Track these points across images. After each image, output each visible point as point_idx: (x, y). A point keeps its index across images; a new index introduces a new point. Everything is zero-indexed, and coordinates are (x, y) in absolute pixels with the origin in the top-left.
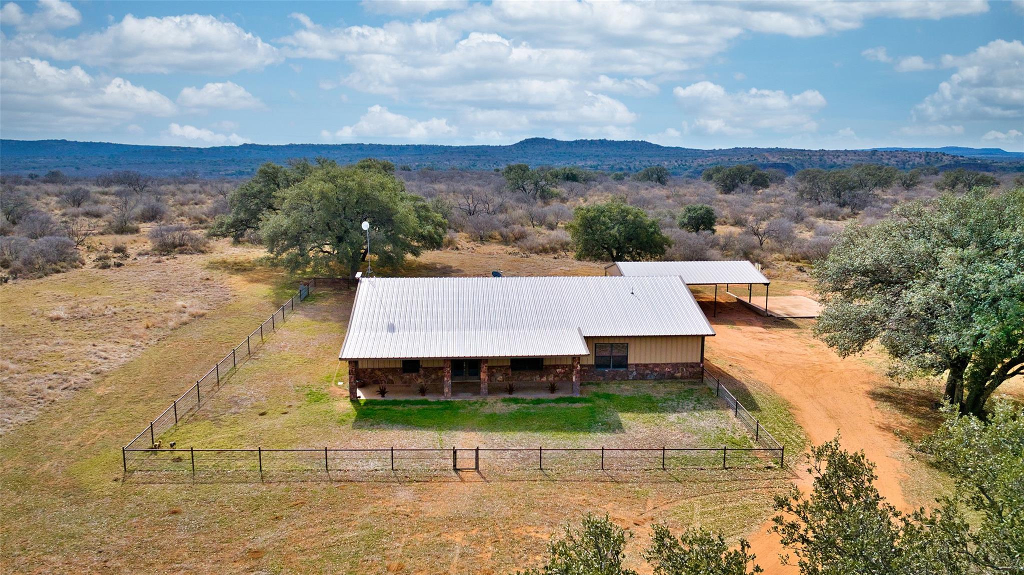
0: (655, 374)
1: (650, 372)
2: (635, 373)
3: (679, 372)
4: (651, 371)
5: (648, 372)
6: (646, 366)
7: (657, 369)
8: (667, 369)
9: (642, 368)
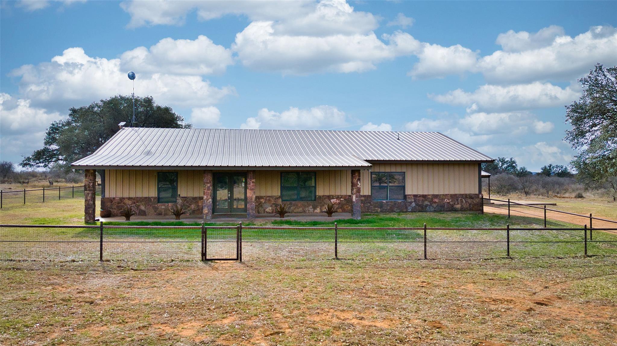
0: (435, 205)
2: (413, 204)
3: (458, 204)
4: (430, 202)
5: (427, 203)
6: (424, 196)
7: (437, 200)
8: (446, 200)
9: (421, 198)
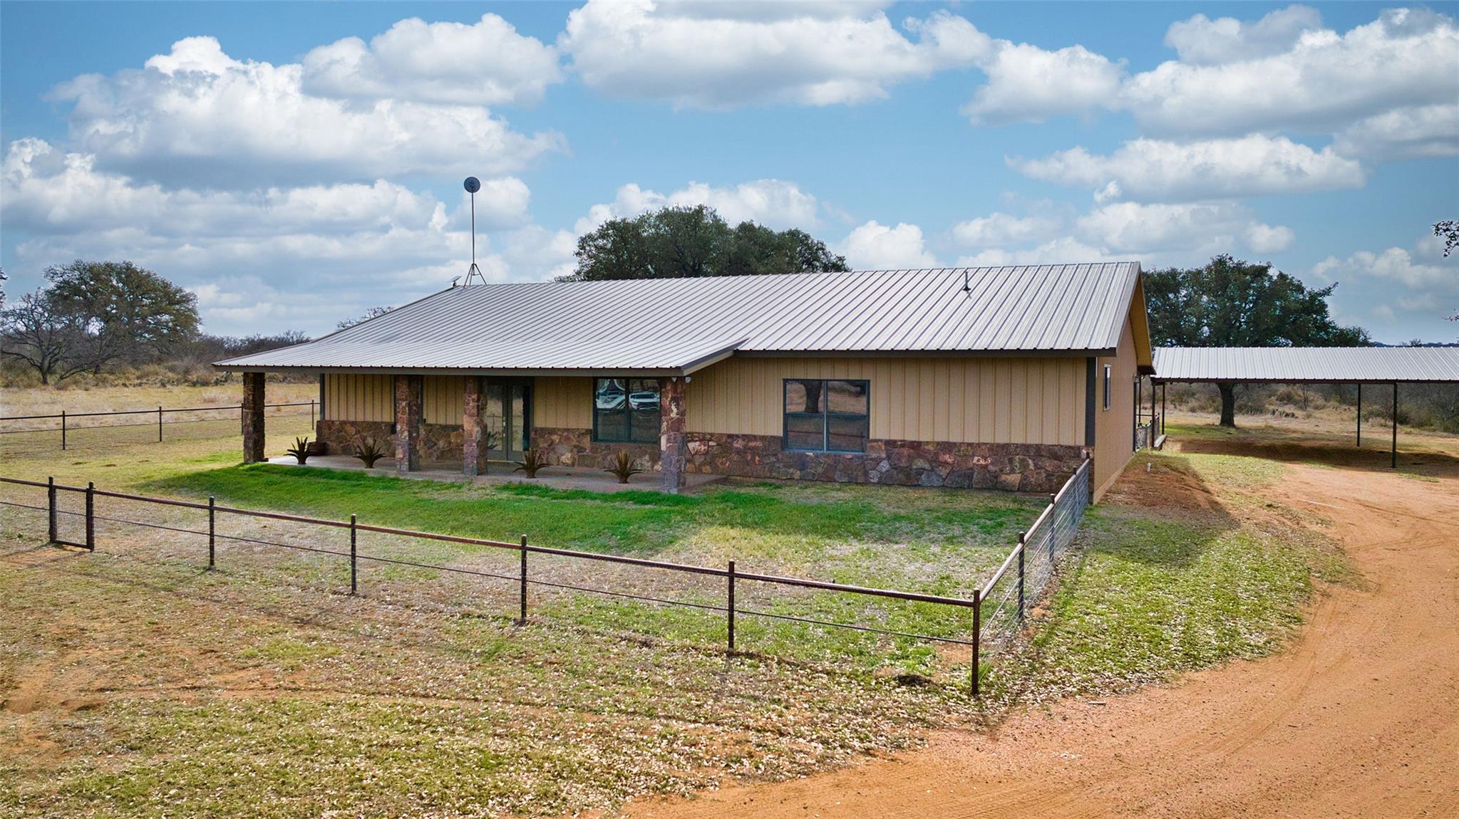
0: (943, 472)
1: (927, 466)
2: (885, 466)
3: (1012, 471)
4: (930, 462)
5: (920, 463)
6: (916, 446)
7: (948, 458)
8: (976, 458)
9: (905, 451)
